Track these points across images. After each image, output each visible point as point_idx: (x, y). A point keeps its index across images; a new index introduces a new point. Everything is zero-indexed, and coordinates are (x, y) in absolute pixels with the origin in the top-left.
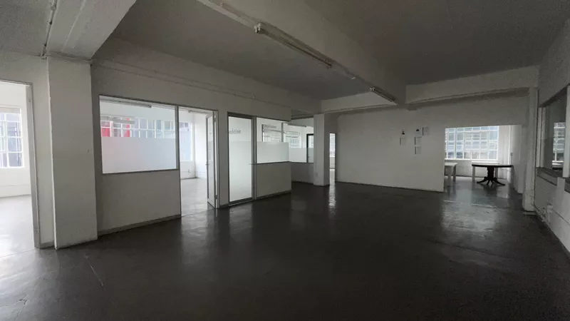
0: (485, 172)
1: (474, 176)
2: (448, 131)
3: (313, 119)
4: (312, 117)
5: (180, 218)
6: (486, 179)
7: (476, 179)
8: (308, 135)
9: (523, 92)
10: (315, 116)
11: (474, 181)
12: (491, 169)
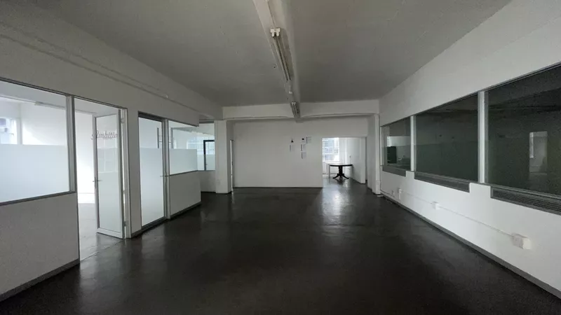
0: (337, 170)
1: (330, 174)
2: (324, 140)
3: (213, 124)
4: (213, 122)
5: (79, 264)
6: (338, 175)
7: (331, 175)
8: (205, 141)
9: (369, 116)
10: (215, 121)
11: (330, 177)
12: (341, 167)
